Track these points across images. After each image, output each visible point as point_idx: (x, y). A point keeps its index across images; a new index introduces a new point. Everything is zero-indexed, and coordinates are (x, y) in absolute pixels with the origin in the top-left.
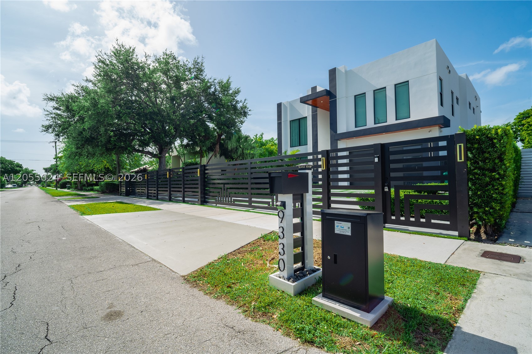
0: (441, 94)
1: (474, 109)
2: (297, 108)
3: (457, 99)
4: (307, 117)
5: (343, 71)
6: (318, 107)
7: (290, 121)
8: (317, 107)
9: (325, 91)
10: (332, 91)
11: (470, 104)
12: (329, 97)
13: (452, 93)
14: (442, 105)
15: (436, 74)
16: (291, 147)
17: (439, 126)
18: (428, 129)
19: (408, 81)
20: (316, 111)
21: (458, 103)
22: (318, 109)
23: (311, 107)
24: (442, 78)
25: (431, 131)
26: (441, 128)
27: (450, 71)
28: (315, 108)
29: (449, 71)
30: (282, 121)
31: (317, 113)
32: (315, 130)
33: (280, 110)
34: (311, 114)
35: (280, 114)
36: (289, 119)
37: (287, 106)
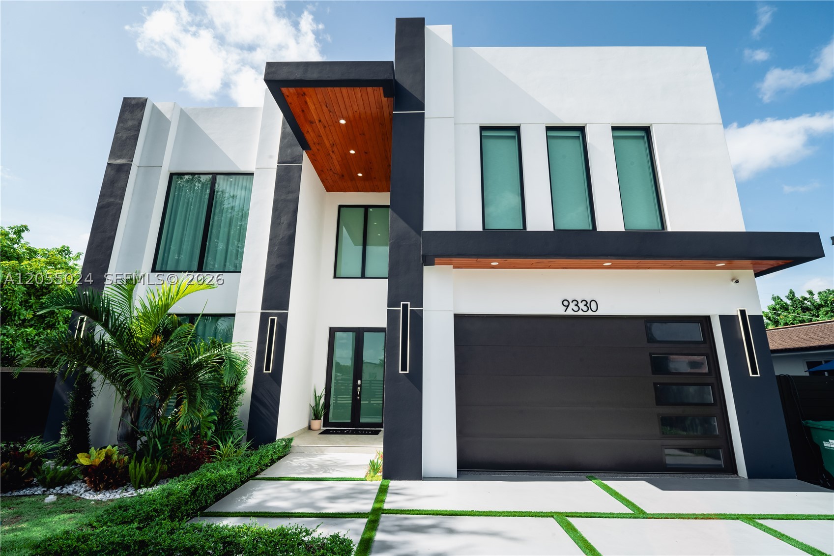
2: (212, 137)
5: (447, 39)
7: (172, 174)
10: (407, 85)
12: (392, 99)
15: (721, 127)
16: (154, 270)
18: (727, 273)
20: (298, 159)
30: (132, 161)
31: (300, 165)
32: (285, 220)
33: (136, 123)
34: (274, 163)
35: (131, 135)
36: (167, 166)
37: (168, 116)
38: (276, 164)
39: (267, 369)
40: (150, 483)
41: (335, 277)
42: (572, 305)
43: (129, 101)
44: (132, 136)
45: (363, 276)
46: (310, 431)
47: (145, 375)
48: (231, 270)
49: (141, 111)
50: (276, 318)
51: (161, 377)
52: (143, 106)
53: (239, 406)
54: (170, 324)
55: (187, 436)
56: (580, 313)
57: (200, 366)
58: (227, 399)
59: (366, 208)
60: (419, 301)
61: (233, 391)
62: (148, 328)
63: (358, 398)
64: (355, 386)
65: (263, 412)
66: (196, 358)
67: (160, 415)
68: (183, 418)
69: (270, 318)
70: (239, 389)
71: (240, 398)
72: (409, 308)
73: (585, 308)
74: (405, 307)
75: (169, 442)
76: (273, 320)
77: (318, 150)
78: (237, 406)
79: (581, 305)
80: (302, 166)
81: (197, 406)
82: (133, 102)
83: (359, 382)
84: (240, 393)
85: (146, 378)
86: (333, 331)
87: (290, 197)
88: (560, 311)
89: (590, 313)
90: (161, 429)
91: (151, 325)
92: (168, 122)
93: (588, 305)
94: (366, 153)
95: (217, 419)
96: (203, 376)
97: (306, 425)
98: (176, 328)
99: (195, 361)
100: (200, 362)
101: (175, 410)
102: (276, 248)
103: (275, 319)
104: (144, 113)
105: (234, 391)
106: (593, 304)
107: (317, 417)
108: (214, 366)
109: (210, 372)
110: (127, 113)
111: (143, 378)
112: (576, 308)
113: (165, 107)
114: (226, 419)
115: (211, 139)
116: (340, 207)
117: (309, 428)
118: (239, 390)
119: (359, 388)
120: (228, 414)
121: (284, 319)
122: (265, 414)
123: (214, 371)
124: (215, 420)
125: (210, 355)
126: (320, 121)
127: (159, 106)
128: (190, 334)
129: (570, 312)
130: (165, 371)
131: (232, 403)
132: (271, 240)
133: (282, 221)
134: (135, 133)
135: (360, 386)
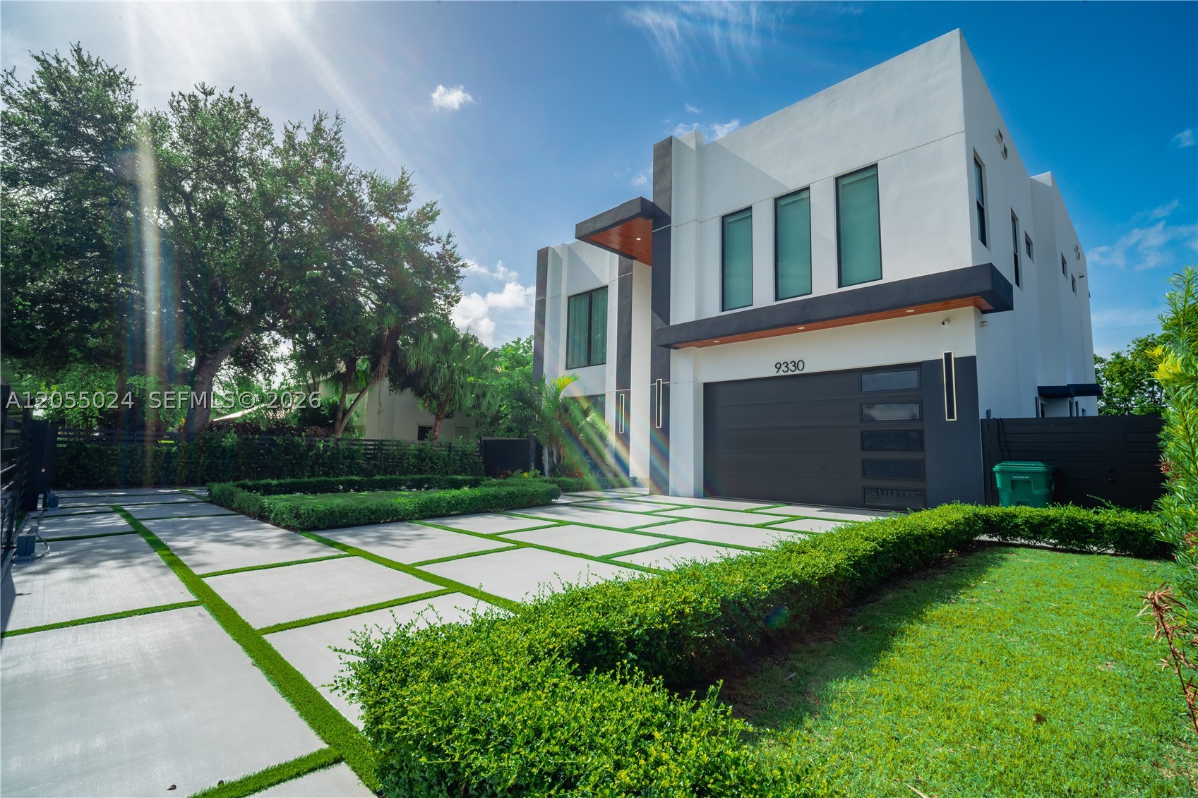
0: (981, 210)
1: (1073, 281)
2: (586, 263)
3: (1028, 243)
4: (607, 287)
5: (692, 144)
6: (636, 258)
7: (569, 298)
8: (632, 258)
9: (639, 204)
10: (661, 205)
11: (1064, 262)
12: (651, 221)
13: (1014, 219)
14: (983, 239)
15: (963, 135)
16: (567, 368)
17: (977, 306)
18: (940, 315)
19: (875, 166)
20: (630, 269)
21: (1029, 253)
22: (635, 262)
23: (617, 256)
24: (984, 158)
25: (948, 320)
26: (984, 312)
27: (1005, 150)
28: (628, 260)
29: (1003, 150)
30: (546, 297)
31: (631, 274)
33: (545, 267)
34: (617, 277)
35: (544, 277)
36: (566, 292)
37: (561, 255)
42: (783, 367)
43: (540, 252)
48: (602, 362)
49: (547, 257)
52: (548, 253)
56: (790, 373)
72: (662, 383)
73: (793, 368)
74: (659, 382)
79: (791, 366)
88: (772, 373)
89: (797, 372)
92: (561, 260)
93: (796, 365)
103: (623, 396)
106: (801, 364)
112: (786, 369)
127: (555, 249)
129: (781, 373)
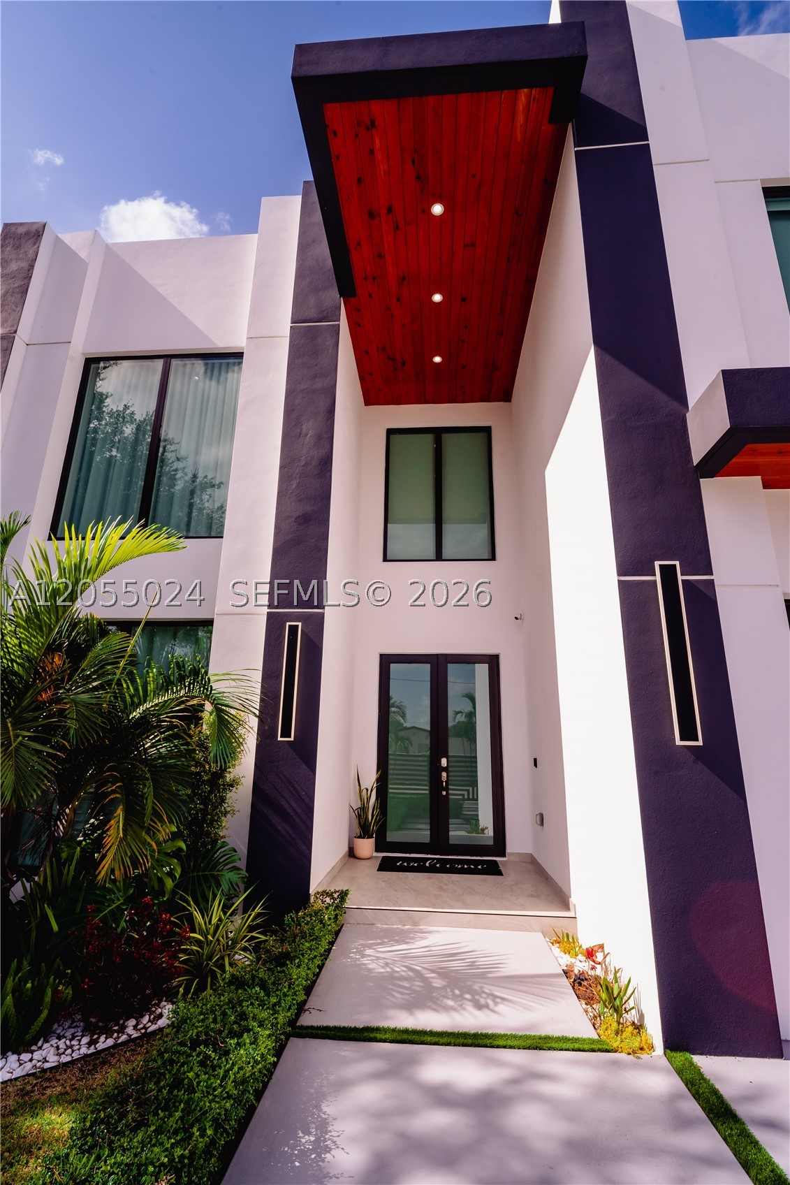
2: (165, 290)
7: (89, 360)
30: (15, 332)
31: (336, 325)
32: (310, 428)
33: (24, 265)
35: (16, 285)
36: (81, 345)
37: (83, 255)
38: (289, 325)
39: (286, 733)
40: (28, 1037)
41: (385, 559)
43: (13, 229)
44: (18, 287)
45: (439, 557)
46: (352, 860)
47: (21, 743)
48: (202, 535)
49: (35, 244)
50: (300, 624)
51: (62, 748)
52: (39, 236)
53: (229, 816)
54: (83, 634)
55: (119, 890)
57: (145, 725)
58: (205, 801)
59: (438, 433)
60: (701, 559)
61: (218, 783)
62: (35, 637)
63: (444, 793)
64: (435, 770)
65: (279, 828)
66: (140, 704)
67: (58, 834)
68: (113, 851)
69: (288, 624)
70: (229, 777)
71: (231, 796)
72: (680, 578)
74: (672, 571)
75: (78, 910)
76: (293, 630)
77: (370, 296)
78: (225, 814)
80: (339, 325)
81: (147, 821)
82: (21, 230)
83: (444, 762)
84: (232, 786)
85: (23, 750)
86: (386, 661)
87: (319, 384)
90: (60, 873)
91: (41, 630)
92: (84, 265)
94: (463, 300)
95: (184, 847)
96: (153, 745)
97: (345, 849)
98: (94, 643)
99: (136, 714)
100: (144, 718)
101: (92, 821)
102: (295, 483)
103: (298, 626)
104: (38, 247)
105: (220, 782)
107: (365, 832)
108: (176, 726)
109: (166, 739)
110: (8, 249)
111: (17, 749)
113: (75, 240)
114: (204, 845)
115: (161, 294)
116: (390, 432)
117: (351, 853)
118: (228, 780)
119: (444, 774)
120: (208, 834)
121: (316, 626)
122: (283, 832)
123: (176, 736)
124: (180, 849)
125: (166, 702)
126: (390, 210)
127: (67, 238)
128: (123, 657)
130: (72, 732)
131: (216, 808)
132: (283, 467)
133: (304, 431)
134: (23, 283)
135: (446, 769)
